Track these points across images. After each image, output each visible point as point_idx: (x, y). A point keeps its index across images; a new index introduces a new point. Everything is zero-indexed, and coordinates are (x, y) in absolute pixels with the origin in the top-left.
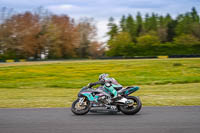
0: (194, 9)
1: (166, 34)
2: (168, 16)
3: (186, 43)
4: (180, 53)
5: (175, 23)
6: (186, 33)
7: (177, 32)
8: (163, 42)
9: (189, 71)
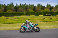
0: (12, 3)
1: (4, 10)
2: (5, 5)
3: (10, 12)
4: (8, 15)
5: (7, 6)
6: (10, 10)
7: (7, 9)
8: (3, 12)
9: (11, 20)
